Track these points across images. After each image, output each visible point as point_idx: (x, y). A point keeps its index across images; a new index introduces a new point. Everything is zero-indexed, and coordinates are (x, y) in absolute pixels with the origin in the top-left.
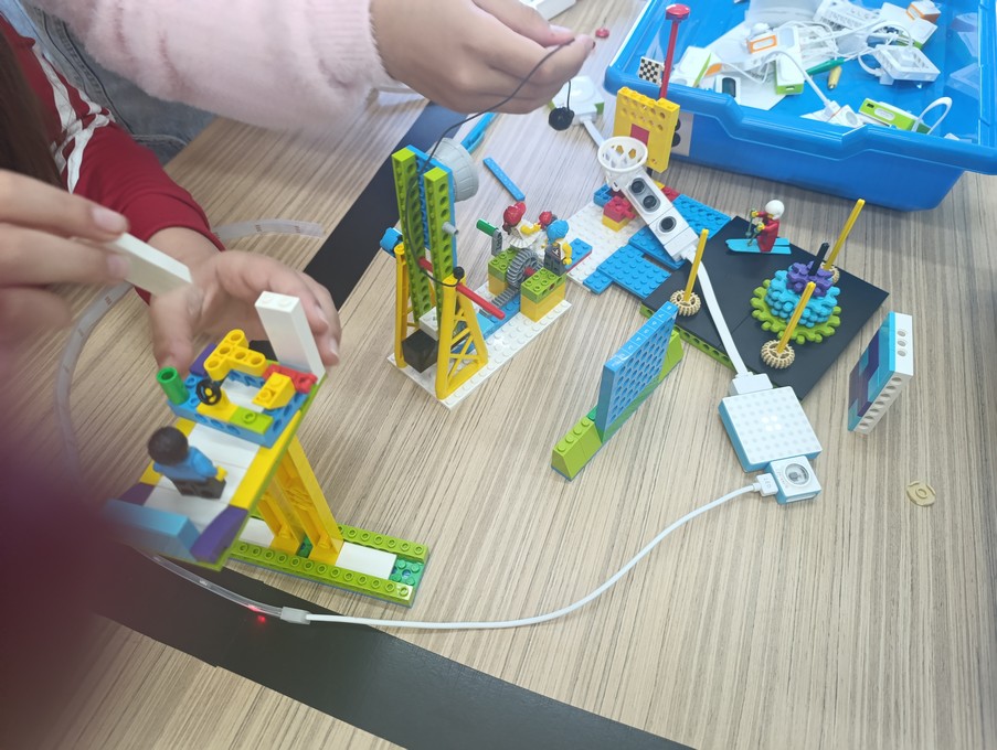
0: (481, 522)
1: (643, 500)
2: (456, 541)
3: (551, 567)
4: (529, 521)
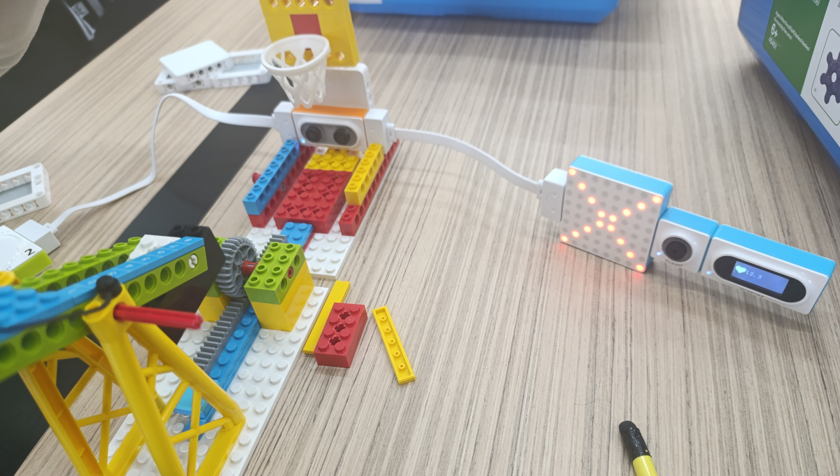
0: (405, 413)
1: (620, 355)
2: (374, 441)
3: (512, 457)
4: (471, 402)
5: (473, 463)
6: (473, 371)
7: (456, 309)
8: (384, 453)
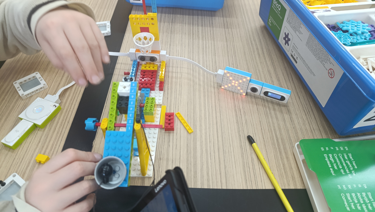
5: (214, 151)
6: (208, 127)
7: (198, 111)
8: (191, 152)
